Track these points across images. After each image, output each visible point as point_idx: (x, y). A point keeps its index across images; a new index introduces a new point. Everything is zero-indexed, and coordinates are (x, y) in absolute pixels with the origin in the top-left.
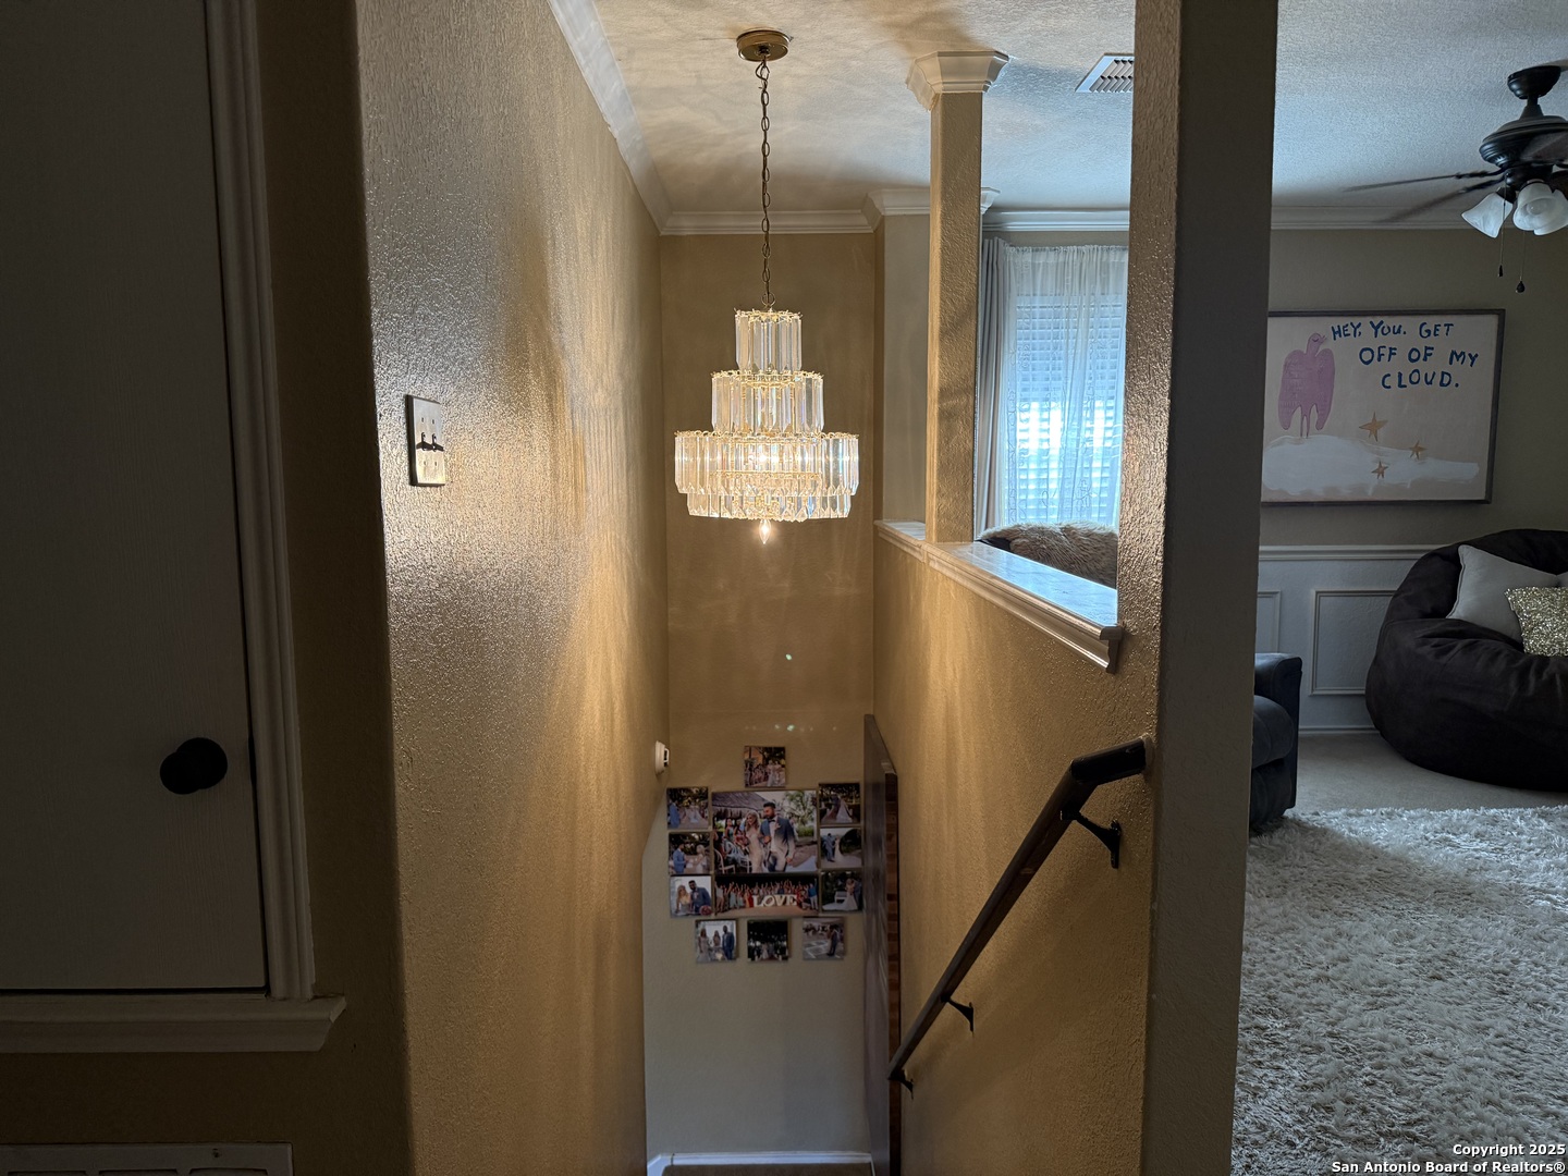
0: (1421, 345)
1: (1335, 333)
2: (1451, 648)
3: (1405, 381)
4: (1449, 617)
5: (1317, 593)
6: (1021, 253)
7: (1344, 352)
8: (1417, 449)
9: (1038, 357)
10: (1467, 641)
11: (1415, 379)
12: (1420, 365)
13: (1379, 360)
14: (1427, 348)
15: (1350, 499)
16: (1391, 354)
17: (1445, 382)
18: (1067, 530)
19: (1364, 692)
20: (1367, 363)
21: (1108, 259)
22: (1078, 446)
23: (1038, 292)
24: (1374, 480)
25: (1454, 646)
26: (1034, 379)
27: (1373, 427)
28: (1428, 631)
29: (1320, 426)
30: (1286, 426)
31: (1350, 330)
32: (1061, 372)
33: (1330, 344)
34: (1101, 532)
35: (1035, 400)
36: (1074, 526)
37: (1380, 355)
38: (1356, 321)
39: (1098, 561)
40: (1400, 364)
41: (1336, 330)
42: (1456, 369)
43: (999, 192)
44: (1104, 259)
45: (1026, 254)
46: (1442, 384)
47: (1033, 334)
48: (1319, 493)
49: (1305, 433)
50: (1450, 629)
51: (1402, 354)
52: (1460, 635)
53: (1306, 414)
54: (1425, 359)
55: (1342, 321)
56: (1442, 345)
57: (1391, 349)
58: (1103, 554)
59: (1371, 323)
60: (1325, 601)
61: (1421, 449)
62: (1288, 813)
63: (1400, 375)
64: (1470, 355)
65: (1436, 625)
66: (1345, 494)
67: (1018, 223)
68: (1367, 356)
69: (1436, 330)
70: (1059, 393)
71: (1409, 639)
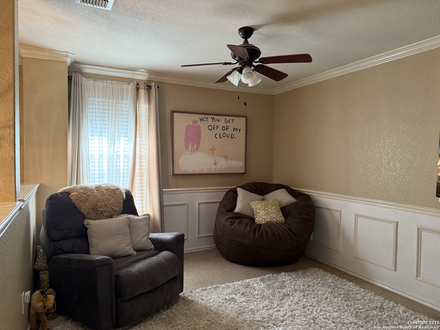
0: (225, 125)
1: (200, 120)
2: (234, 223)
3: (221, 136)
4: (234, 211)
5: (199, 203)
6: (89, 81)
7: (204, 125)
8: (226, 157)
9: (97, 120)
10: (239, 220)
11: (224, 136)
12: (225, 131)
13: (214, 129)
14: (227, 126)
15: (207, 173)
16: (217, 128)
17: (232, 137)
18: (98, 188)
19: (213, 234)
20: (210, 130)
21: (123, 87)
22: (114, 153)
23: (97, 96)
24: (213, 167)
25: (235, 222)
26: (96, 128)
27: (213, 150)
28: (228, 217)
29: (197, 149)
30: (187, 149)
31: (205, 119)
32: (107, 126)
33: (199, 123)
34: (113, 188)
35: (96, 136)
36: (102, 186)
37: (214, 128)
38: (207, 116)
39: (110, 200)
40: (219, 131)
41: (201, 119)
42: (235, 133)
43: (74, 55)
44: (122, 87)
45: (91, 81)
46: (231, 138)
47: (95, 111)
48: (198, 171)
49: (193, 151)
50: (234, 216)
51: (220, 128)
52: (237, 218)
53: (193, 145)
54: (227, 130)
55: (203, 116)
56: (231, 126)
57: (217, 126)
58: (113, 197)
59: (211, 117)
60: (201, 206)
61: (227, 157)
62: (181, 294)
63: (220, 134)
64: (239, 129)
65: (230, 215)
66: (206, 171)
67: (88, 70)
68: (210, 128)
69: (229, 121)
70: (106, 134)
71: (223, 220)
